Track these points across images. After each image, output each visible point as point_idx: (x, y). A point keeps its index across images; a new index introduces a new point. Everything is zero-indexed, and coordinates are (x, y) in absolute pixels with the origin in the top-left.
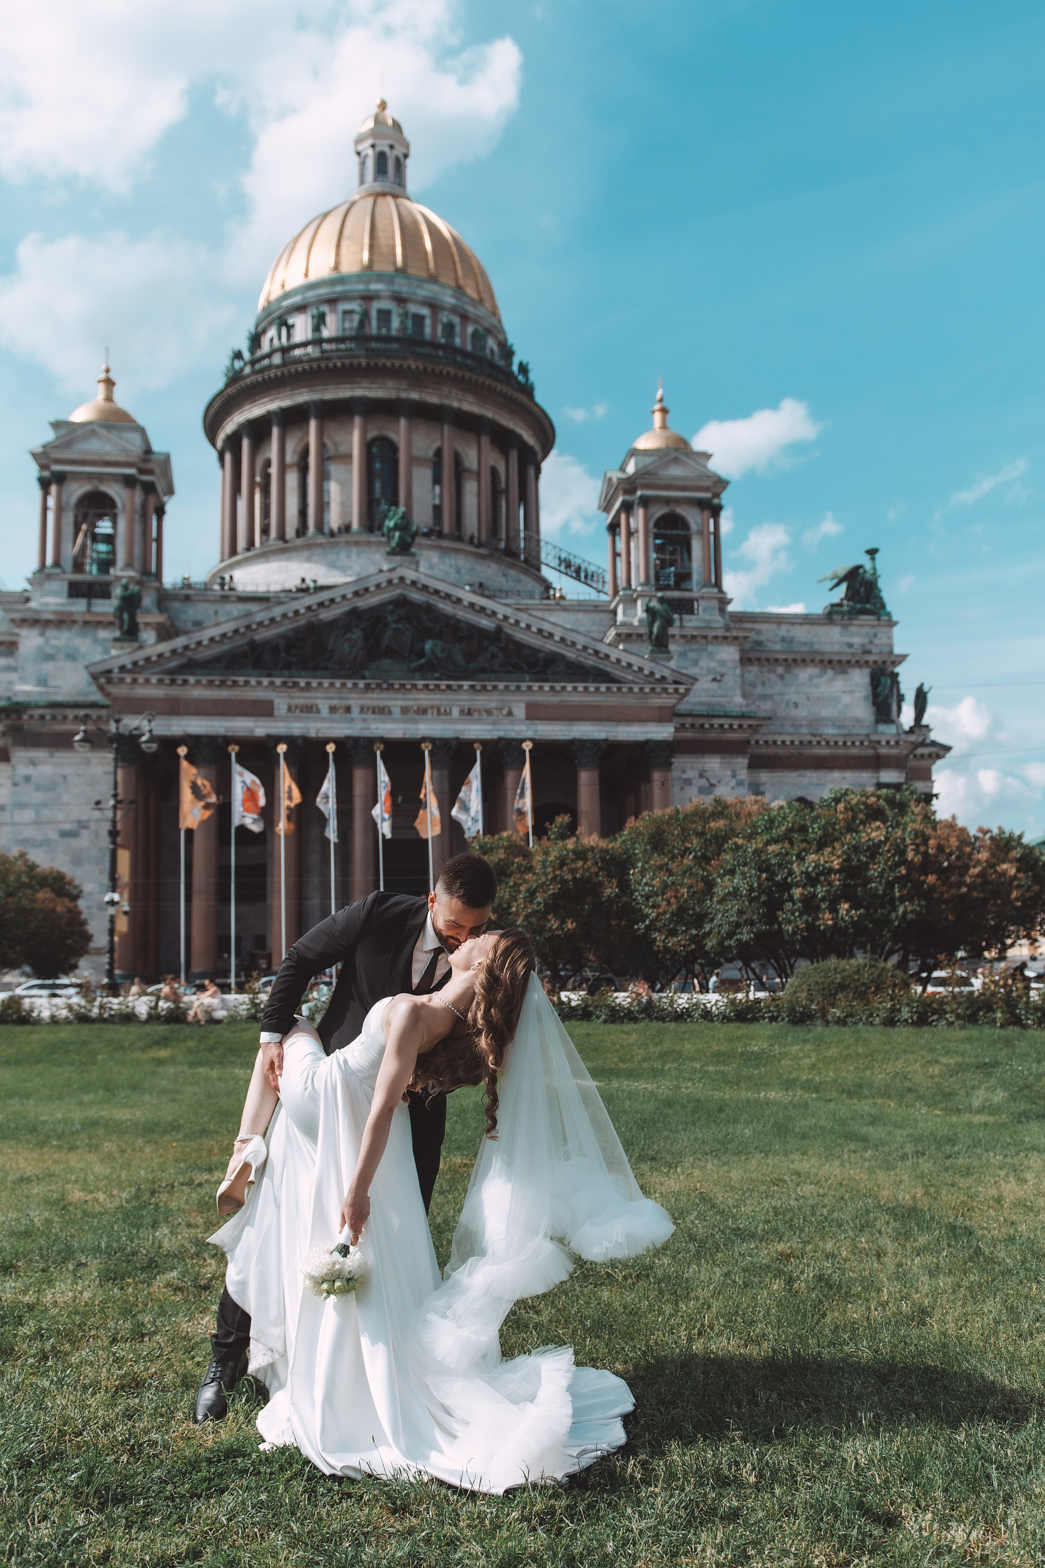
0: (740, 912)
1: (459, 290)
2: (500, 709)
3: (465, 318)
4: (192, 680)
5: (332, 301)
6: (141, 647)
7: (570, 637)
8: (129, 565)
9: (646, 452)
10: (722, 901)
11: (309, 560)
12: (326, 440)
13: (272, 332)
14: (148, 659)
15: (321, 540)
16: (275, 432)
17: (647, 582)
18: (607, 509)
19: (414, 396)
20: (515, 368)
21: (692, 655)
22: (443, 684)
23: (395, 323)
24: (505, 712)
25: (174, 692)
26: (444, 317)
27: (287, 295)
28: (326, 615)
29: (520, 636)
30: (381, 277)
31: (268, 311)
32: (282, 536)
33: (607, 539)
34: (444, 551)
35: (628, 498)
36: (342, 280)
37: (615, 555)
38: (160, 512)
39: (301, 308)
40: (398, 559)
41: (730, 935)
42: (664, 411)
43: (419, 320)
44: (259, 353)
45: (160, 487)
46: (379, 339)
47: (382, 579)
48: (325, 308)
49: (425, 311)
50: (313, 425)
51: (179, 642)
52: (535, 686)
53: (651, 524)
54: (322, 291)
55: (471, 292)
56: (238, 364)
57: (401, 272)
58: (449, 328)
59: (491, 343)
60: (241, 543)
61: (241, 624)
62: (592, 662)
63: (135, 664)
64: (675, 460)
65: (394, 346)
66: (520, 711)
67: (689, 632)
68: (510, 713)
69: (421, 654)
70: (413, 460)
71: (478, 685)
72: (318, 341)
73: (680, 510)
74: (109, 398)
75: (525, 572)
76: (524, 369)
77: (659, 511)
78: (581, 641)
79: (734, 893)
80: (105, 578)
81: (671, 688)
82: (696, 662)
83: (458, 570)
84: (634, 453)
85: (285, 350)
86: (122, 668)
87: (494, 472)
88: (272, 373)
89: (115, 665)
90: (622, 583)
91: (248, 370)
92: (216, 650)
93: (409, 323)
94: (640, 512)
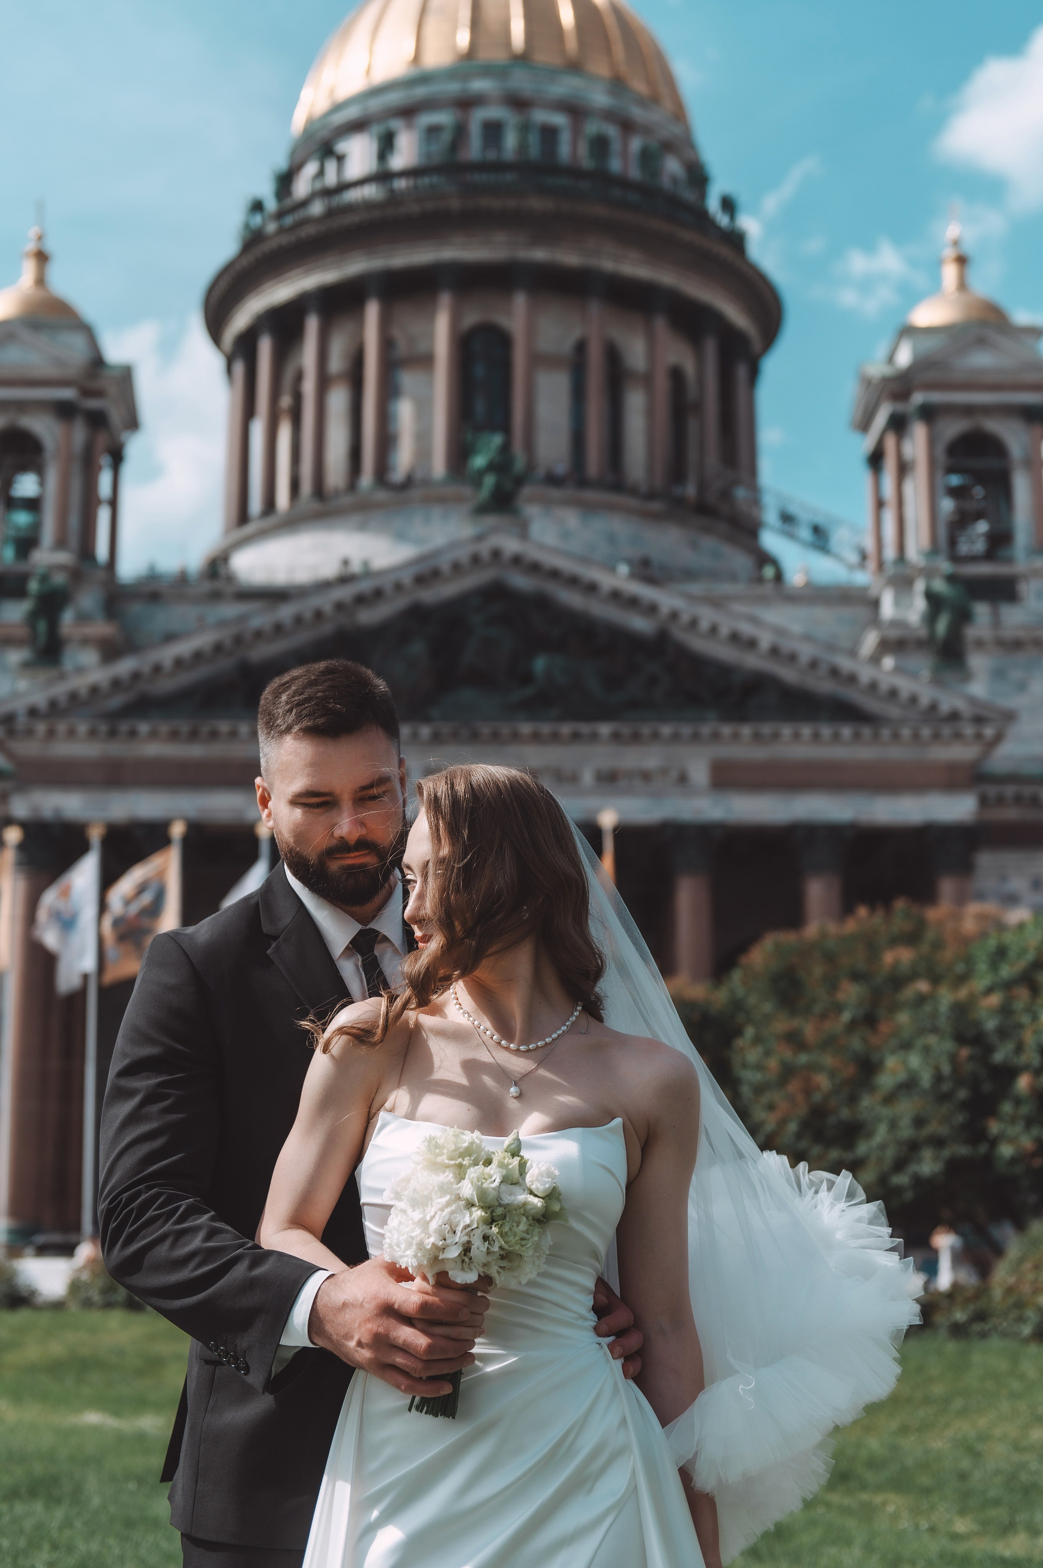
0: (919, 1122)
1: (618, 84)
2: (664, 771)
3: (627, 126)
4: (144, 728)
5: (408, 112)
6: (62, 677)
7: (787, 646)
8: (61, 543)
9: (930, 331)
10: (890, 1099)
11: (362, 527)
12: (397, 333)
13: (311, 169)
14: (73, 697)
15: (382, 495)
16: (312, 325)
17: (934, 550)
18: (864, 425)
19: (540, 254)
20: (713, 205)
21: (1016, 675)
22: (566, 729)
23: (511, 141)
24: (674, 774)
25: (117, 749)
26: (592, 128)
27: (337, 108)
28: (368, 617)
29: (700, 645)
30: (487, 71)
31: (309, 133)
32: (319, 490)
33: (865, 477)
34: (588, 509)
35: (900, 407)
36: (423, 78)
37: (880, 504)
38: (117, 458)
39: (357, 126)
40: (490, 521)
41: (900, 1165)
42: (962, 261)
43: (549, 134)
44: (288, 202)
45: (116, 416)
46: (482, 167)
47: (463, 554)
48: (396, 124)
49: (559, 120)
50: (372, 311)
51: (125, 666)
52: (726, 730)
53: (940, 451)
54: (394, 98)
55: (639, 86)
56: (257, 220)
57: (523, 59)
58: (600, 145)
59: (672, 166)
60: (256, 504)
61: (225, 635)
62: (825, 686)
63: (53, 704)
64: (981, 342)
65: (509, 177)
66: (700, 774)
67: (1008, 633)
68: (683, 779)
69: (527, 678)
70: (538, 360)
71: (625, 729)
72: (383, 176)
73: (994, 426)
74: (40, 281)
75: (731, 539)
76: (728, 205)
77: (952, 428)
78: (806, 652)
79: (909, 1085)
80: (22, 567)
81: (969, 730)
82: (1022, 687)
83: (612, 539)
84: (908, 331)
85: (327, 193)
86: (33, 712)
87: (676, 375)
88: (310, 230)
89: (20, 706)
90: (890, 553)
91: (271, 227)
92: (185, 679)
93: (534, 140)
94: (919, 433)
